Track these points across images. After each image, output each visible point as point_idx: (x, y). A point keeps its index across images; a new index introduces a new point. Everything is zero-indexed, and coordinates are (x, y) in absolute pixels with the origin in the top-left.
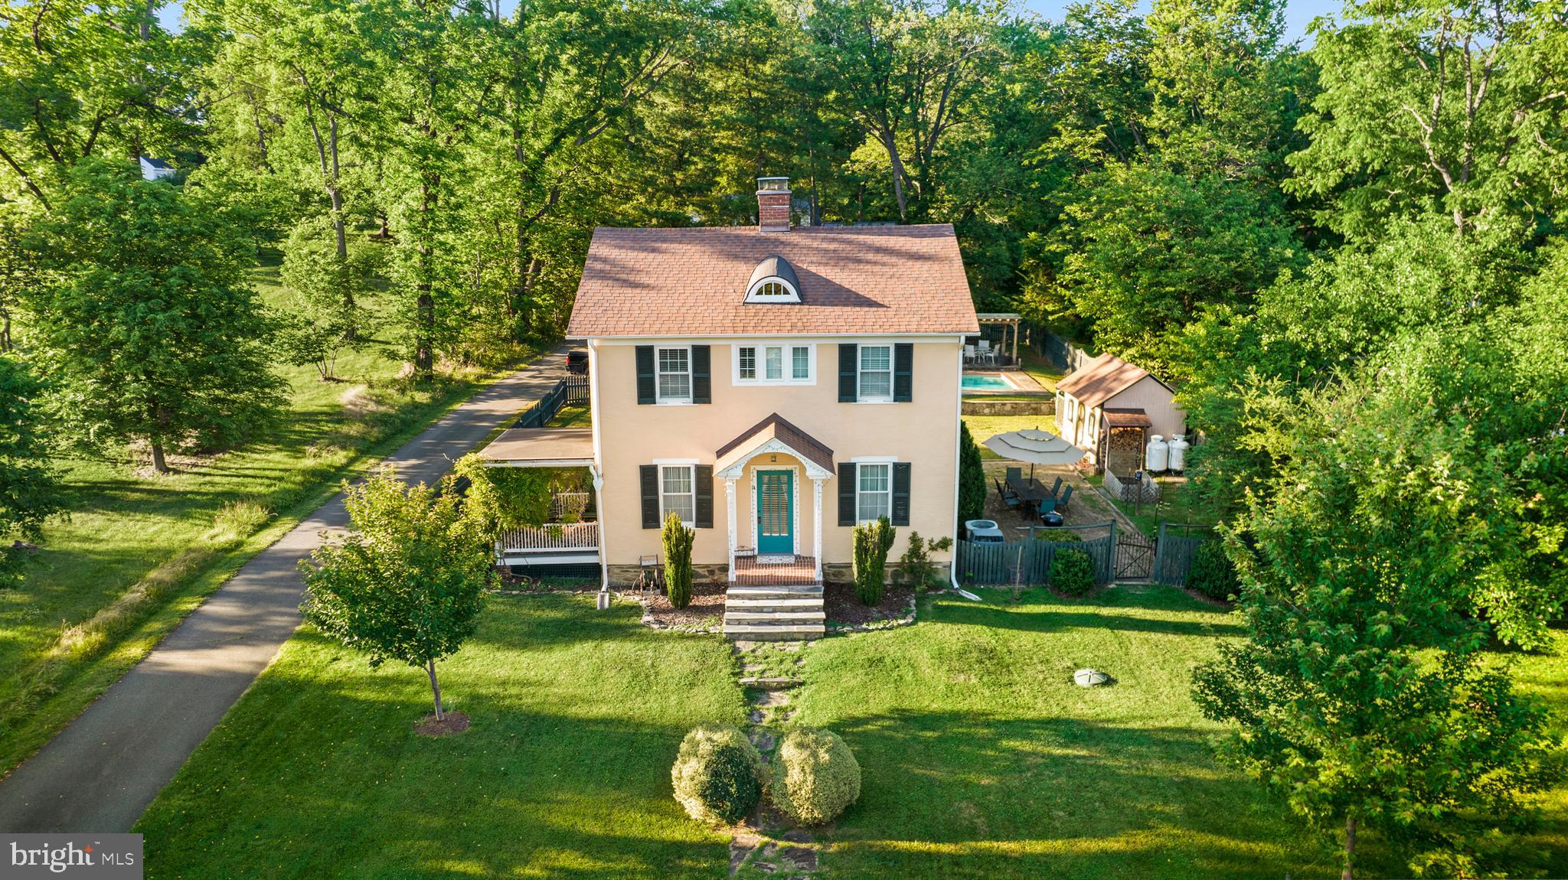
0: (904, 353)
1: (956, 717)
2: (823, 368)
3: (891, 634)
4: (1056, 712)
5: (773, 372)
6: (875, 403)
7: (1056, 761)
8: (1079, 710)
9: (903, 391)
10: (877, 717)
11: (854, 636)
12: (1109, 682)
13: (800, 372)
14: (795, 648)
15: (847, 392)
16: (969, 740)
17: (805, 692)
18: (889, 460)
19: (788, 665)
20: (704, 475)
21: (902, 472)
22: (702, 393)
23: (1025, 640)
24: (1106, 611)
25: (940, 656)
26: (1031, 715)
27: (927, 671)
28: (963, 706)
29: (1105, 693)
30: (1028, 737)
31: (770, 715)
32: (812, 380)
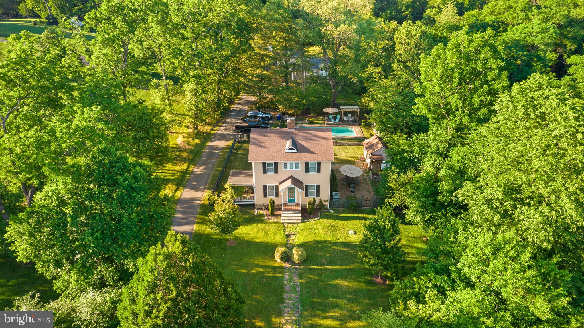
0: (319, 164)
2: (301, 167)
3: (314, 222)
4: (344, 240)
5: (291, 167)
6: (313, 174)
7: (341, 251)
8: (349, 240)
9: (318, 171)
10: (311, 242)
11: (307, 223)
12: (355, 233)
13: (297, 167)
14: (295, 225)
15: (307, 171)
16: (326, 246)
17: (298, 236)
18: (316, 184)
19: (294, 229)
20: (277, 187)
21: (318, 187)
22: (276, 172)
23: (341, 223)
25: (324, 228)
26: (339, 241)
27: (321, 232)
28: (326, 239)
29: (354, 236)
30: (337, 246)
31: (291, 241)
32: (299, 169)
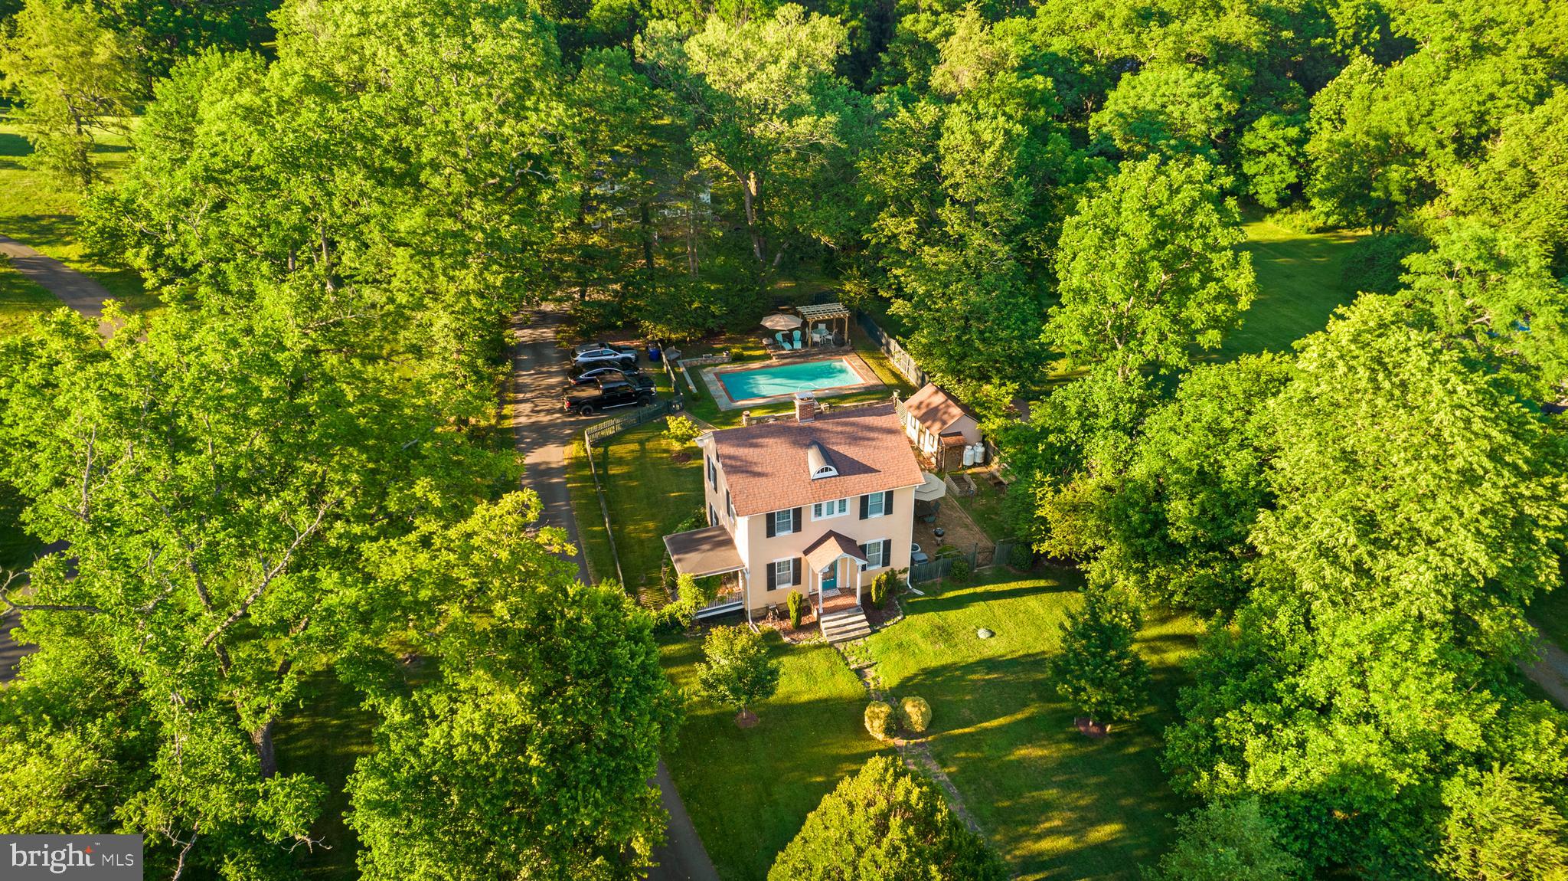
0: (890, 495)
1: (944, 668)
2: (853, 507)
3: (897, 627)
4: (978, 657)
5: (831, 511)
6: (876, 518)
7: (989, 681)
8: (988, 653)
9: (889, 510)
10: (916, 675)
11: (884, 631)
12: (993, 634)
13: (842, 510)
14: (861, 642)
15: (864, 515)
16: (952, 678)
17: (880, 667)
18: (881, 540)
19: (864, 654)
20: (797, 562)
21: (887, 544)
22: (797, 527)
23: (952, 615)
24: (980, 589)
25: (925, 636)
26: (970, 660)
27: (923, 646)
28: (943, 662)
29: (993, 641)
30: (974, 672)
31: (872, 684)
32: (848, 512)
